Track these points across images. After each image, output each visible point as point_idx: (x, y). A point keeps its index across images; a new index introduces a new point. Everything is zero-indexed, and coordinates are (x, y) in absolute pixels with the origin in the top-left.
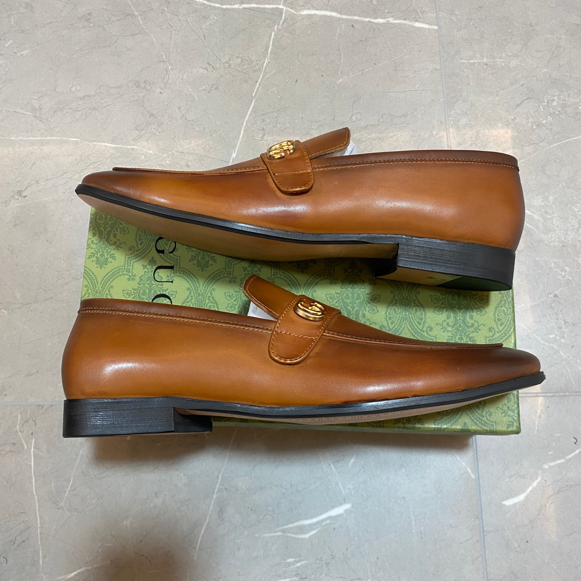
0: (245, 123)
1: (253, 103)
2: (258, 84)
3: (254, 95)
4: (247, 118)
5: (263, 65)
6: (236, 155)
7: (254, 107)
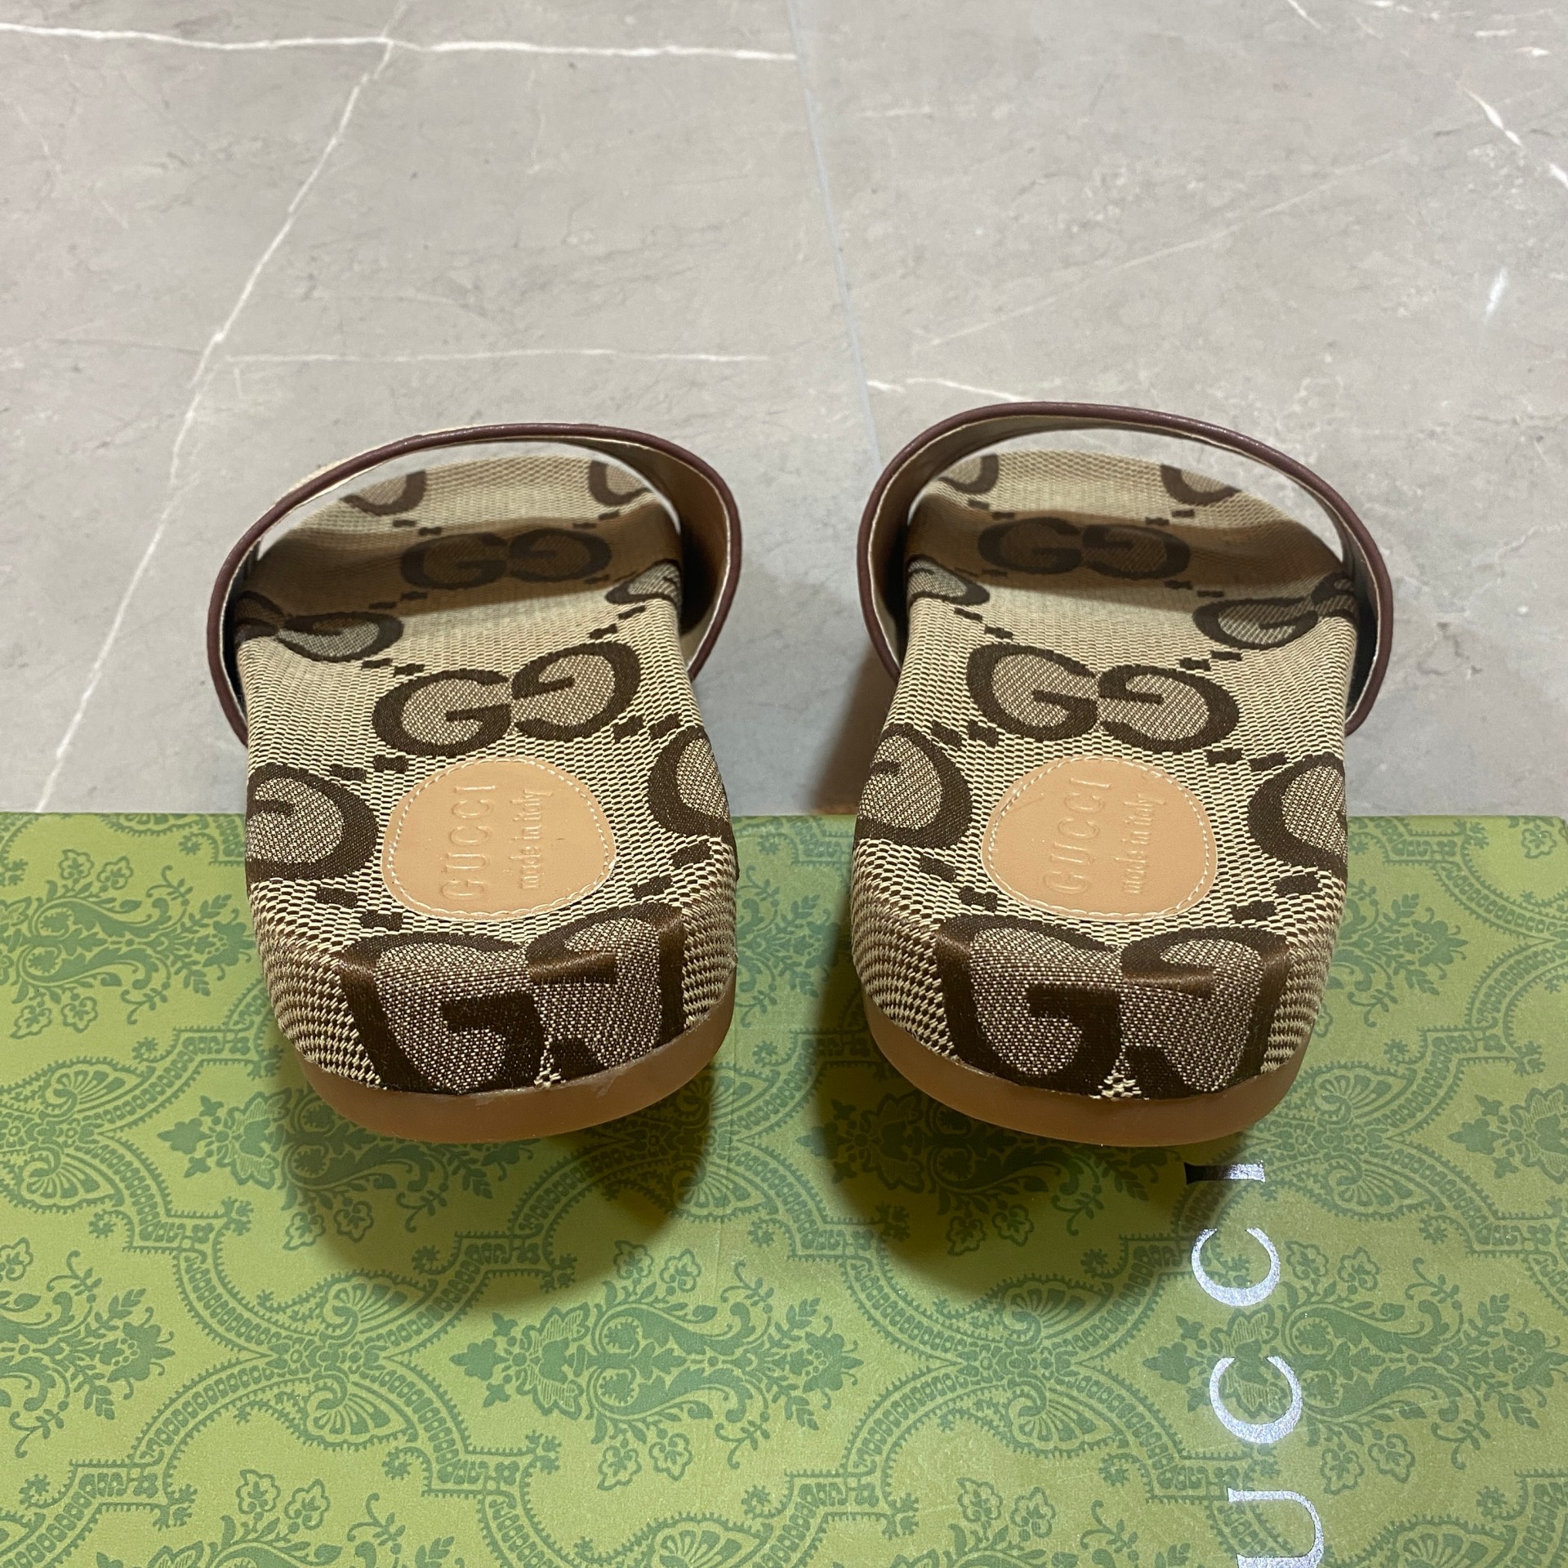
0: (258, 269)
1: (286, 228)
2: (305, 188)
3: (292, 208)
4: (266, 257)
5: (322, 151)
6: (228, 338)
7: (290, 234)
